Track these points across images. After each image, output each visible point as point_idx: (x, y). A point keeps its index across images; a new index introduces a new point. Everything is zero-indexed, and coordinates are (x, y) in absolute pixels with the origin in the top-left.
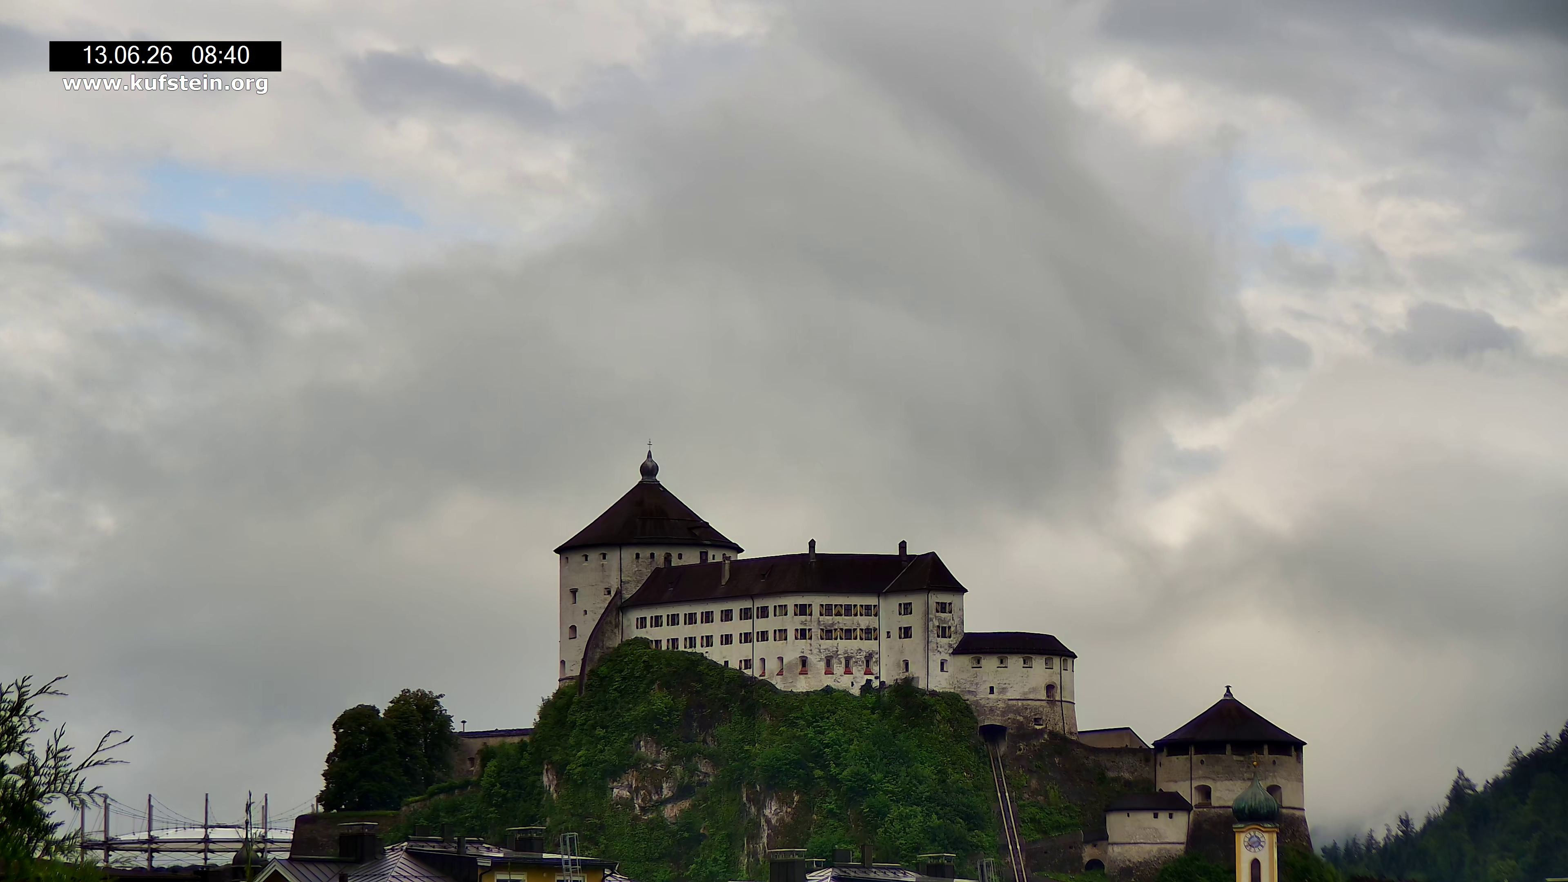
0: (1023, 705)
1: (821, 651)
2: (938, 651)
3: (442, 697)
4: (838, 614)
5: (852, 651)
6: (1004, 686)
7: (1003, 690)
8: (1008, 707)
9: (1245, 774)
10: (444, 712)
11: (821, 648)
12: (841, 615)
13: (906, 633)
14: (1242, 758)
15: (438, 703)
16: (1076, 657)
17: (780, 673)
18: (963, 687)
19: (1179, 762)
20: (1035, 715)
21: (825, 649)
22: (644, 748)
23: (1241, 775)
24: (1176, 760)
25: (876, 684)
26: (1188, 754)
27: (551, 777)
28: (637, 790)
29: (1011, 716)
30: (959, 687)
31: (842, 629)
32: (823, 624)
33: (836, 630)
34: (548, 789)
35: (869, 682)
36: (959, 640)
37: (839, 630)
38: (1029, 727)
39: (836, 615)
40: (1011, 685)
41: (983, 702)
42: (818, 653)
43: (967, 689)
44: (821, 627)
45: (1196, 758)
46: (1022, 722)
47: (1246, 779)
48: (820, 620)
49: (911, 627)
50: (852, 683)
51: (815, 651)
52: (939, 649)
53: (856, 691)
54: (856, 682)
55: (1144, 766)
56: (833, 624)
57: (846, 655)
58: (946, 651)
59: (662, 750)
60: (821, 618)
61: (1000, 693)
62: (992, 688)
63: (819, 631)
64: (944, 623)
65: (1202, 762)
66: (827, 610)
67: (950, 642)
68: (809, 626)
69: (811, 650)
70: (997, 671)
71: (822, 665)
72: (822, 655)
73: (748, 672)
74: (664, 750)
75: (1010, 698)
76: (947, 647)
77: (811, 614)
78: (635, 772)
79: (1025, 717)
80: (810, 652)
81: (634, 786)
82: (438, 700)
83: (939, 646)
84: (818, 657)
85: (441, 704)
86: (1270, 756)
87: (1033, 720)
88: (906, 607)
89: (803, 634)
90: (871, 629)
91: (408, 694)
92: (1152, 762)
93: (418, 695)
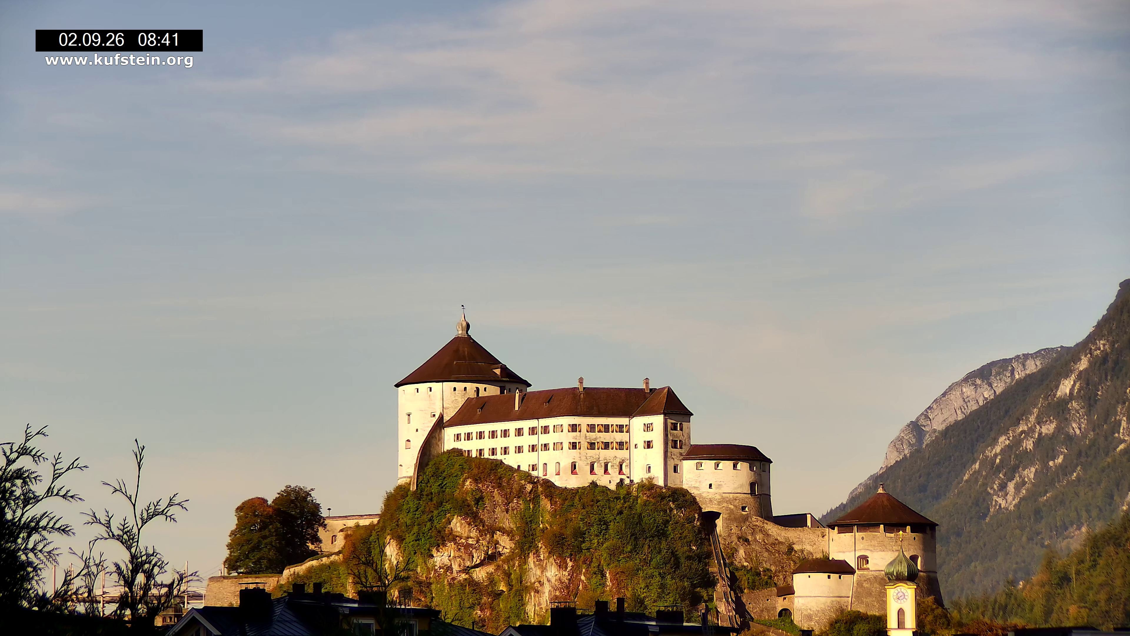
0: (733, 497)
1: (588, 458)
2: (672, 458)
3: (313, 490)
4: (600, 431)
5: (610, 458)
6: (720, 483)
7: (719, 486)
8: (723, 498)
9: (894, 547)
10: (314, 501)
11: (588, 455)
12: (602, 432)
13: (649, 445)
14: (892, 535)
15: (310, 495)
16: (772, 462)
17: (558, 474)
18: (690, 484)
19: (847, 537)
20: (742, 504)
21: (590, 457)
22: (459, 528)
23: (891, 548)
24: (844, 537)
25: (627, 481)
26: (853, 532)
27: (392, 549)
28: (455, 557)
29: (725, 505)
30: (687, 484)
31: (602, 442)
32: (589, 438)
33: (598, 443)
34: (390, 558)
35: (622, 480)
36: (688, 450)
37: (600, 443)
38: (738, 513)
39: (598, 432)
40: (725, 483)
41: (704, 495)
42: (586, 460)
43: (693, 486)
44: (587, 441)
45: (859, 535)
46: (732, 509)
47: (894, 550)
48: (587, 435)
49: (652, 441)
50: (610, 481)
51: (583, 458)
52: (673, 456)
53: (613, 487)
54: (613, 481)
55: (821, 541)
56: (596, 439)
57: (606, 461)
58: (678, 458)
59: (472, 530)
60: (588, 434)
61: (717, 488)
62: (710, 485)
63: (586, 443)
64: (677, 438)
65: (863, 538)
66: (592, 428)
67: (681, 452)
68: (579, 440)
69: (580, 457)
70: (715, 472)
71: (588, 468)
72: (588, 461)
73: (534, 473)
74: (474, 529)
75: (724, 492)
76: (678, 455)
77: (580, 431)
78: (453, 545)
79: (735, 506)
80: (579, 458)
81: (452, 555)
82: (310, 493)
83: (673, 454)
84: (585, 462)
85: (312, 495)
86: (912, 534)
87: (741, 508)
88: (648, 426)
89: (574, 446)
90: (623, 442)
91: (289, 489)
92: (826, 537)
93: (296, 489)
